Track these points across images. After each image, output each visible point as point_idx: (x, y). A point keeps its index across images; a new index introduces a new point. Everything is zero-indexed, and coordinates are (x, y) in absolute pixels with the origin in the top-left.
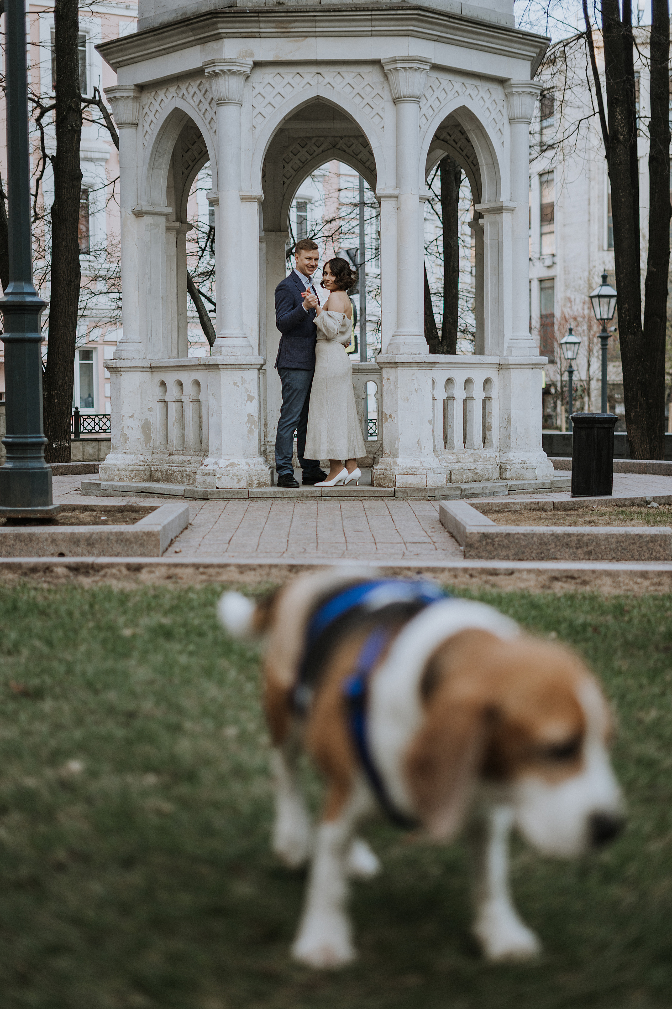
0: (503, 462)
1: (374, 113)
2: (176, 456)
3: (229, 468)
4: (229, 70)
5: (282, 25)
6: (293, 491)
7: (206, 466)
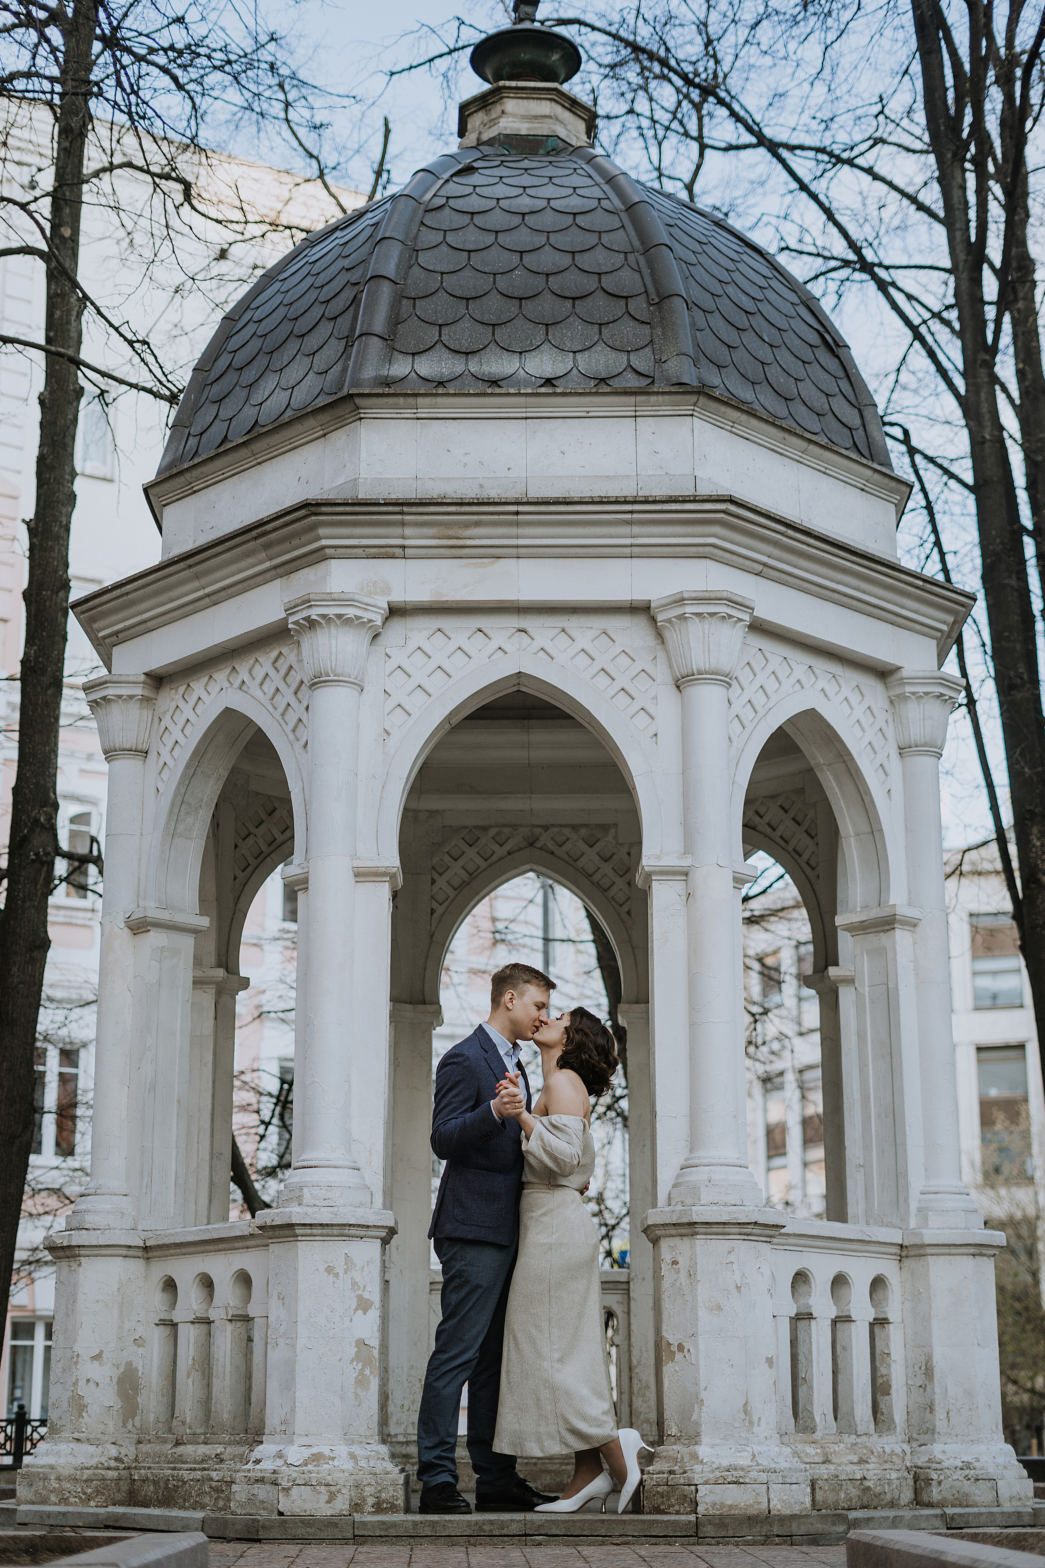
0: (920, 1464)
1: (636, 706)
2: (189, 1446)
3: (310, 1467)
4: (339, 616)
5: (451, 532)
6: (458, 1522)
7: (257, 1462)
